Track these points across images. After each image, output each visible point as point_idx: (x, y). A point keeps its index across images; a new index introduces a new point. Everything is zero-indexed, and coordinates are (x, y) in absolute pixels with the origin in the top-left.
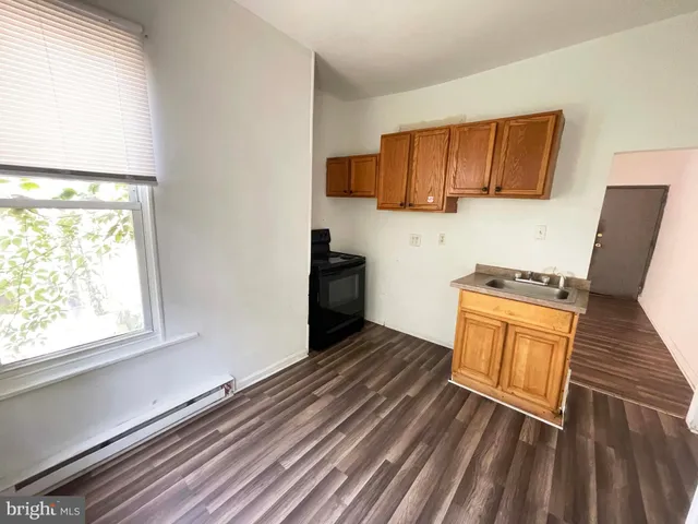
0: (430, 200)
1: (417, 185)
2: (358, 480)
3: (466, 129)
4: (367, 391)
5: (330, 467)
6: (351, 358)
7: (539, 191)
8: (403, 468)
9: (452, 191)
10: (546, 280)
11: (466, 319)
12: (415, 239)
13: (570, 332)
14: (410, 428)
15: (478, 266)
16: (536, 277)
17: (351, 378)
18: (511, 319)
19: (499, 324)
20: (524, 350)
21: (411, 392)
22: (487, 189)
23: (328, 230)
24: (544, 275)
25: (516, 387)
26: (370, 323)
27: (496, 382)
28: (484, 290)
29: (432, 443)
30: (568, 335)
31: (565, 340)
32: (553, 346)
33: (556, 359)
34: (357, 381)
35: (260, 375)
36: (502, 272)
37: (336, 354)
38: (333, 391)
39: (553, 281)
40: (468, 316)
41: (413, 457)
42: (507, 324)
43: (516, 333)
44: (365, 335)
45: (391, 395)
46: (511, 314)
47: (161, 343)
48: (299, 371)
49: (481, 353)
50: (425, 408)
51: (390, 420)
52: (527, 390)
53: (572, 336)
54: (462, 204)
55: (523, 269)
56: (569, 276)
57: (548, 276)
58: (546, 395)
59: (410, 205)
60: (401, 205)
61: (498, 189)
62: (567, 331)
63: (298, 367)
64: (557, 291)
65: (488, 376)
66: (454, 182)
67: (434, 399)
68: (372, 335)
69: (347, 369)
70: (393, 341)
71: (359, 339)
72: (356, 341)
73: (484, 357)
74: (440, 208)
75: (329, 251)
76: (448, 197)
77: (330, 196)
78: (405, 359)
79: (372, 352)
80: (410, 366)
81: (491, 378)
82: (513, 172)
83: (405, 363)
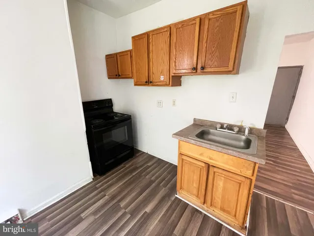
0: (162, 78)
1: (154, 69)
3: (180, 26)
4: (120, 209)
7: (231, 68)
9: (174, 72)
10: (236, 129)
11: (183, 159)
12: (160, 103)
13: (253, 176)
15: (195, 120)
16: (230, 128)
17: (113, 198)
18: (211, 162)
19: (203, 165)
20: (220, 184)
21: (148, 209)
22: (195, 69)
23: (111, 99)
24: (235, 126)
25: (215, 207)
27: (203, 201)
28: (193, 141)
30: (251, 178)
31: (249, 181)
32: (240, 184)
33: (242, 194)
34: (115, 201)
35: (51, 201)
36: (209, 124)
38: (95, 213)
39: (241, 130)
40: (184, 157)
42: (209, 166)
43: (214, 172)
44: (134, 160)
45: (133, 213)
46: (211, 159)
48: (82, 193)
49: (193, 183)
52: (223, 209)
53: (254, 179)
54: (184, 80)
55: (222, 121)
56: (251, 126)
57: (238, 126)
58: (235, 216)
59: (151, 82)
60: (146, 82)
61: (203, 68)
62: (251, 174)
63: (82, 191)
64: (244, 138)
65: (197, 196)
66: (175, 65)
67: (163, 213)
68: (139, 160)
69: (113, 190)
70: (149, 164)
71: (130, 164)
72: (127, 166)
73: (195, 185)
74: (168, 83)
75: (113, 112)
76: (172, 76)
77: (109, 78)
78: (153, 178)
79: (134, 174)
80: (154, 185)
81: (199, 198)
82: (212, 55)
83: (151, 182)
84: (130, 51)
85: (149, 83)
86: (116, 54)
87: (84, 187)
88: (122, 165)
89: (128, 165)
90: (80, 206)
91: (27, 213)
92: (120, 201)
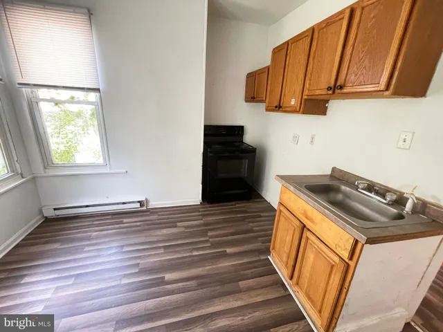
0: (293, 102)
1: (287, 90)
2: (140, 276)
4: (207, 236)
5: (138, 261)
6: (221, 214)
7: (382, 86)
8: (167, 286)
9: (307, 93)
11: (281, 211)
14: (201, 269)
15: (334, 169)
16: (382, 192)
20: (310, 257)
21: (229, 250)
22: (332, 88)
23: (243, 127)
25: (301, 289)
26: (262, 198)
27: (290, 275)
29: (201, 286)
30: (349, 263)
31: (345, 266)
32: (333, 266)
33: (333, 281)
34: (207, 228)
37: (216, 208)
38: (186, 227)
39: (400, 201)
41: (180, 284)
42: (304, 226)
43: (307, 238)
45: (214, 245)
47: (108, 171)
49: (285, 245)
50: (225, 264)
51: (195, 258)
53: (352, 264)
57: (394, 192)
58: (320, 311)
59: (281, 107)
60: (276, 107)
62: (347, 256)
65: (286, 266)
66: (309, 84)
67: (240, 262)
68: (253, 206)
69: (210, 219)
70: (262, 214)
71: (243, 205)
72: (237, 206)
73: (286, 249)
74: (298, 109)
75: (242, 142)
76: (306, 99)
77: (246, 101)
78: (255, 229)
79: (239, 216)
80: (252, 234)
81: (287, 268)
82: (358, 65)
83: (251, 231)
84: (268, 68)
85: (279, 108)
86: (255, 72)
87: (190, 206)
88: (233, 203)
89: (240, 205)
90: (181, 217)
91: (150, 204)
92: (211, 230)
